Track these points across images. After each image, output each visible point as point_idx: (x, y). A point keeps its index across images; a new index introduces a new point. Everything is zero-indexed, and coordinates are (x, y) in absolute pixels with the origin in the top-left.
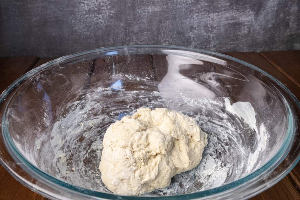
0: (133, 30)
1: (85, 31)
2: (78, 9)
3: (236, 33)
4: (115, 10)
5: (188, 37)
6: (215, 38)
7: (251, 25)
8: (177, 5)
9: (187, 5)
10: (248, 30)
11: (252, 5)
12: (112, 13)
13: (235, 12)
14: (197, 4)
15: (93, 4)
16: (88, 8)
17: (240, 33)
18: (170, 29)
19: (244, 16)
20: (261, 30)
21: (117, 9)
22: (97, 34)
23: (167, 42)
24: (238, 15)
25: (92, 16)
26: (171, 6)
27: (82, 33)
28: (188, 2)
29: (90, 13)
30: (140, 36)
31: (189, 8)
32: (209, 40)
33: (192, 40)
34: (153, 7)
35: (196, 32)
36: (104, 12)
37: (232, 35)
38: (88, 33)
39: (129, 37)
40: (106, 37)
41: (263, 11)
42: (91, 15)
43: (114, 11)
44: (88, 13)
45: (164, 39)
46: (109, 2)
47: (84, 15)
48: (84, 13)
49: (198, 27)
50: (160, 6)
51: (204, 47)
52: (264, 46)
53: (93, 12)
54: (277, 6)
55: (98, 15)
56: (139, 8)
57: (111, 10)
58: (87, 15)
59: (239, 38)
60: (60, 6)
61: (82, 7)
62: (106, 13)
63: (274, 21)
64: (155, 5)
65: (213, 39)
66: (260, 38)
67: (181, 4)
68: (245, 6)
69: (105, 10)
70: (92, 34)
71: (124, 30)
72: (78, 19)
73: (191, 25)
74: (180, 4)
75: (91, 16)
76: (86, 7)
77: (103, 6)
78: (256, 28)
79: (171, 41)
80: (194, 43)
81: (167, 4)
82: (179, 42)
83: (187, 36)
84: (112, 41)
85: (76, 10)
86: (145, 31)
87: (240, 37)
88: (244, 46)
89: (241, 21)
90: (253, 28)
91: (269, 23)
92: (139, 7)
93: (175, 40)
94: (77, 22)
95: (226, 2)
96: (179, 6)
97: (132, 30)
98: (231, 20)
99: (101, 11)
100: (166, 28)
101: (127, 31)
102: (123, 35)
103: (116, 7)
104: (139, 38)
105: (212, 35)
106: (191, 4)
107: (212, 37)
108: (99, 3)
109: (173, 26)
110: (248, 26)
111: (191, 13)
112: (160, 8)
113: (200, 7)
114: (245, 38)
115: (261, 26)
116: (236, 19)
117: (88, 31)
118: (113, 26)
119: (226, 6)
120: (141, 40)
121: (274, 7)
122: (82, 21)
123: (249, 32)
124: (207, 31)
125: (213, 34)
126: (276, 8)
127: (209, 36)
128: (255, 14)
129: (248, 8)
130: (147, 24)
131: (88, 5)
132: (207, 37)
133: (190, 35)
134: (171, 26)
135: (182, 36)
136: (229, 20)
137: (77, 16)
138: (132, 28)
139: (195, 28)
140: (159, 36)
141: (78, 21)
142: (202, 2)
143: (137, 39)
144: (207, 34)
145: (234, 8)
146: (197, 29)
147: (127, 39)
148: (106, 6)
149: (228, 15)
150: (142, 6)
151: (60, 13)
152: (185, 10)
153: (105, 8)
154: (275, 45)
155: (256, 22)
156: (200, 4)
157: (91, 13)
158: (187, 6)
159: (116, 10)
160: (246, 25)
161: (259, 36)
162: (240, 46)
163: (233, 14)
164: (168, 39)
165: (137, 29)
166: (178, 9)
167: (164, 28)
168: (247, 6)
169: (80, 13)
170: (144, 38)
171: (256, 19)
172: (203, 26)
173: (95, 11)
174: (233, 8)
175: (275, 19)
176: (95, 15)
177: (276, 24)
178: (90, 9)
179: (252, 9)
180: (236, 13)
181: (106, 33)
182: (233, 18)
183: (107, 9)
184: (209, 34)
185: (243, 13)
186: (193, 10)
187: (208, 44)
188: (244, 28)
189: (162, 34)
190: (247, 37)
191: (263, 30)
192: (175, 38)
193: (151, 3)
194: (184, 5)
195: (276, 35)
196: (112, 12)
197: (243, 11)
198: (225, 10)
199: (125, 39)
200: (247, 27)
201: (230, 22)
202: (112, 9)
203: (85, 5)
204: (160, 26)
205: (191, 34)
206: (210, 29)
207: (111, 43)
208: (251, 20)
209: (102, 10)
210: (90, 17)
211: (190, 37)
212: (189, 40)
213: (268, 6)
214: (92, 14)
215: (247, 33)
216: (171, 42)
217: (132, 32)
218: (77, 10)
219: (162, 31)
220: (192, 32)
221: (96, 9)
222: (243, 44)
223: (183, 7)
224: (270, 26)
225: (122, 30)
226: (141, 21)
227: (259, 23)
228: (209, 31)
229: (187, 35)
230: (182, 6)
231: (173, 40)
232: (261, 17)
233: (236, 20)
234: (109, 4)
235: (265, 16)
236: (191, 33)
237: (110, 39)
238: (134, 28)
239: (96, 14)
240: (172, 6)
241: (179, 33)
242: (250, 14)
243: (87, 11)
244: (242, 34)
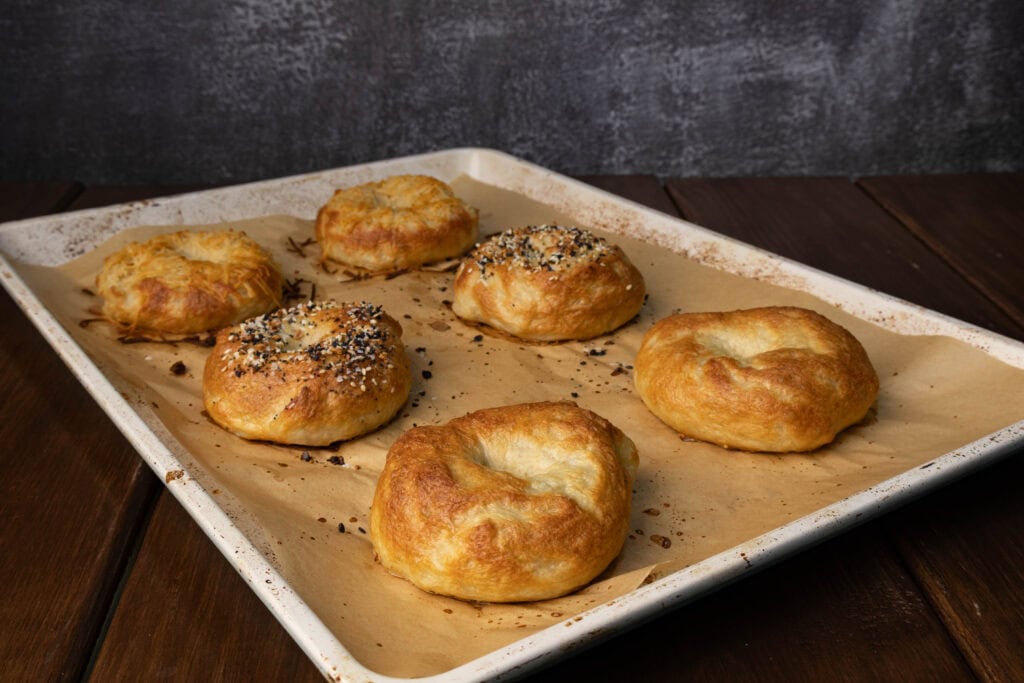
0: (412, 101)
1: (244, 101)
2: (225, 26)
3: (771, 119)
4: (349, 32)
5: (602, 129)
6: (697, 135)
7: (824, 89)
8: (563, 15)
9: (598, 18)
10: (815, 106)
11: (825, 21)
12: (340, 41)
13: (765, 45)
14: (635, 13)
15: (276, 9)
16: (256, 21)
17: (786, 118)
18: (538, 97)
19: (800, 59)
20: (860, 108)
21: (356, 28)
22: (285, 113)
23: (530, 143)
24: (778, 56)
25: (271, 49)
26: (543, 20)
27: (234, 109)
28: (601, 9)
29: (263, 40)
30: (433, 122)
31: (604, 29)
32: (679, 138)
33: (616, 137)
34: (481, 23)
35: (630, 111)
36: (312, 38)
37: (760, 124)
38: (255, 108)
39: (397, 125)
40: (316, 123)
41: (867, 41)
42: (267, 46)
43: (347, 35)
44: (258, 39)
45: (516, 133)
46: (330, 4)
47: (244, 44)
48: (245, 37)
49: (637, 92)
50: (505, 19)
51: (660, 163)
53: (273, 36)
54: (916, 27)
55: (290, 48)
56: (433, 27)
57: (338, 30)
58: (255, 47)
59: (784, 136)
60: (162, 13)
61: (240, 17)
62: (317, 39)
63: (908, 78)
64: (488, 17)
65: (691, 137)
66: (860, 138)
67: (576, 12)
68: (801, 25)
69: (314, 29)
70: (268, 109)
71: (381, 101)
72: (223, 58)
73: (612, 86)
74: (573, 15)
75: (267, 50)
76: (252, 17)
77: (309, 16)
78: (843, 103)
79: (541, 141)
80: (622, 149)
81: (531, 11)
82: (569, 144)
83: (600, 125)
84: (335, 136)
85: (217, 26)
86: (452, 105)
87: (788, 132)
88: (802, 166)
89: (790, 74)
90: (832, 102)
91: (889, 85)
92: (434, 21)
93: (556, 136)
94: (220, 70)
95: (735, 11)
96: (570, 22)
97: (407, 99)
98: (752, 70)
99: (303, 33)
100: (524, 95)
101: (390, 102)
102: (375, 115)
103: (353, 20)
104: (429, 127)
105: (686, 123)
106: (610, 14)
107: (687, 129)
108: (298, 5)
109: (549, 87)
110: (815, 94)
111: (612, 44)
112: (504, 26)
113: (643, 24)
114: (805, 136)
115: (861, 94)
116: (772, 67)
117: (254, 99)
118: (340, 85)
119: (735, 21)
120: (437, 136)
121: (905, 30)
122: (237, 64)
123: (819, 115)
124: (670, 108)
125: (691, 118)
126: (911, 34)
127: (676, 126)
128: (838, 54)
129: (811, 30)
130: (459, 82)
131: (257, 10)
132: (669, 129)
133: (610, 120)
134: (544, 88)
135: (581, 122)
136: (744, 72)
137: (220, 48)
138: (406, 94)
139: (627, 98)
140: (502, 122)
141: (221, 66)
142: (650, 8)
143: (424, 130)
144: (671, 120)
145: (764, 29)
146: (634, 99)
147: (390, 131)
148: (320, 14)
149: (741, 53)
150: (442, 18)
151: (163, 36)
152: (591, 33)
153: (317, 23)
154: (915, 163)
155: (843, 82)
156: (644, 14)
157: (267, 37)
158: (599, 22)
159: (353, 31)
160: (808, 90)
161: (855, 129)
162: (788, 162)
163: (759, 52)
164: (531, 135)
165: (427, 95)
166: (568, 30)
167: (517, 95)
168: (807, 23)
169: (229, 39)
170: (449, 127)
171: (841, 71)
172: (656, 91)
173: (282, 32)
174: (758, 31)
175: (909, 70)
176: (280, 45)
177: (915, 88)
178: (264, 26)
179: (827, 37)
180: (768, 49)
181: (318, 108)
182: (761, 65)
183: (323, 27)
184: (678, 119)
185: (793, 48)
186: (619, 35)
187: (672, 155)
188: (801, 102)
189: (513, 117)
190: (810, 131)
191: (870, 109)
192: (555, 131)
193: (473, 10)
194: (586, 16)
195: (917, 127)
196: (341, 36)
197: (794, 43)
198: (730, 36)
199: (383, 130)
200: (812, 98)
201: (751, 77)
202: (341, 26)
203: (247, 13)
204: (505, 87)
205: (615, 118)
206: (680, 102)
207: (331, 144)
208: (823, 73)
209: (307, 29)
210: (264, 54)
211: (608, 127)
212: (605, 140)
213: (884, 27)
214: (272, 43)
215: (811, 119)
216: (541, 145)
217: (407, 107)
218: (222, 28)
219: (512, 107)
220: (616, 110)
221: (284, 25)
222: (799, 157)
223: (584, 22)
224: (894, 94)
225: (373, 98)
226: (437, 71)
227: (855, 83)
228: (676, 107)
229: (600, 121)
230: (580, 22)
231: (548, 136)
232: (861, 64)
233: (772, 72)
234: (331, 11)
235: (875, 59)
236: (613, 114)
237: (330, 129)
238: (412, 93)
239: (284, 41)
240: (547, 20)
241: (571, 113)
242: (821, 52)
243: (254, 33)
244: (795, 120)
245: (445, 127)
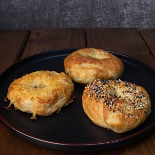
0: (68, 6)
1: (22, 6)
5: (121, 14)
6: (148, 16)
18: (104, 5)
22: (33, 9)
23: (101, 18)
27: (19, 8)
30: (75, 12)
32: (143, 17)
33: (125, 16)
35: (130, 9)
38: (25, 8)
39: (64, 12)
45: (98, 15)
51: (137, 23)
65: (146, 16)
70: (29, 8)
71: (60, 6)
73: (125, 2)
79: (104, 17)
80: (127, 19)
82: (112, 18)
83: (121, 13)
84: (47, 15)
86: (80, 7)
93: (109, 16)
97: (67, 5)
100: (100, 4)
101: (63, 6)
102: (58, 10)
104: (74, 13)
105: (145, 12)
107: (145, 14)
109: (107, 2)
117: (25, 5)
120: (76, 16)
124: (141, 8)
125: (146, 11)
127: (142, 13)
132: (140, 14)
133: (124, 11)
134: (105, 2)
135: (116, 12)
138: (67, 4)
139: (129, 5)
140: (94, 12)
143: (72, 14)
144: (141, 11)
146: (131, 5)
147: (62, 14)
164: (102, 15)
165: (72, 4)
167: (98, 4)
170: (79, 13)
172: (137, 3)
181: (42, 8)
184: (143, 11)
187: (141, 21)
189: (97, 10)
192: (108, 14)
199: (60, 14)
204: (95, 2)
205: (125, 11)
206: (144, 6)
211: (123, 13)
212: (122, 17)
216: (104, 18)
217: (67, 7)
219: (96, 7)
220: (126, 9)
225: (58, 5)
228: (142, 8)
229: (121, 12)
231: (106, 16)
236: (125, 10)
237: (46, 14)
238: (69, 3)
241: (113, 9)
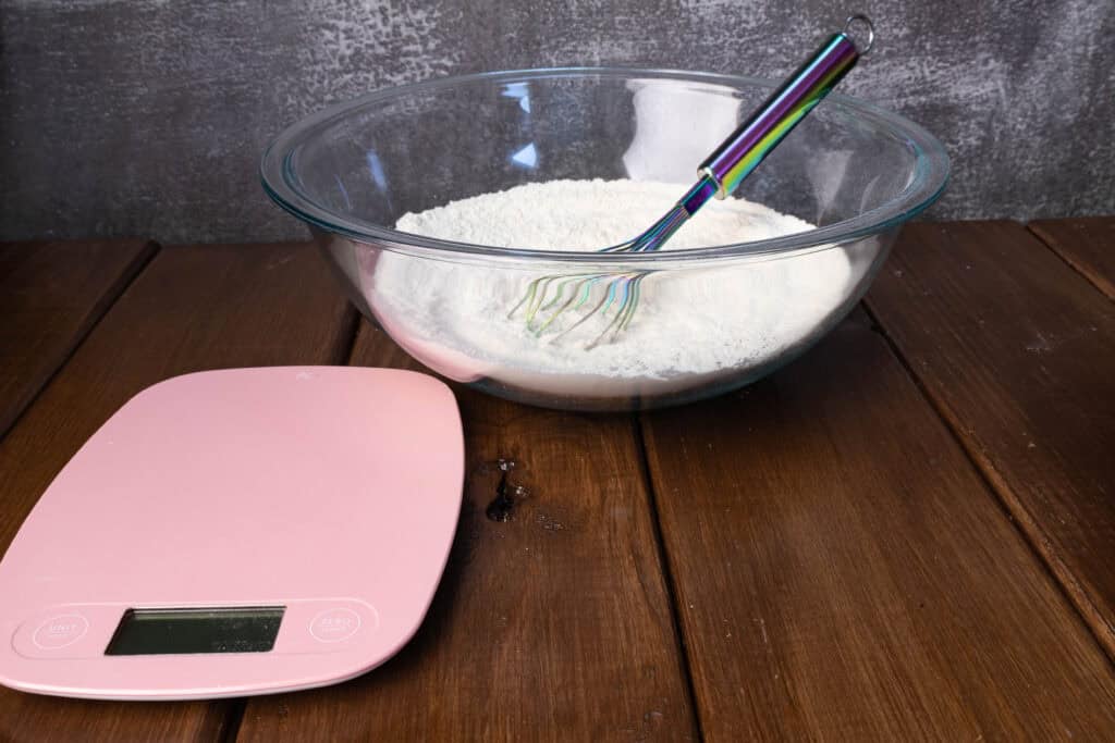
2: (313, 53)
4: (455, 55)
7: (993, 113)
8: (700, 33)
9: (740, 37)
10: (982, 133)
11: (998, 36)
12: (446, 68)
13: (929, 66)
14: (783, 30)
15: (371, 32)
16: (349, 47)
19: (967, 79)
20: (1031, 133)
21: (463, 52)
24: (943, 76)
25: (367, 79)
26: (677, 39)
28: (744, 25)
29: (358, 69)
31: (748, 48)
34: (606, 44)
36: (414, 65)
40: (426, 161)
41: (1044, 57)
42: (362, 75)
43: (455, 61)
44: (352, 67)
46: (433, 25)
47: (335, 73)
48: (337, 66)
50: (635, 39)
52: (1044, 198)
53: (369, 64)
54: (1098, 40)
55: (388, 77)
56: (553, 49)
57: (443, 55)
58: (348, 77)
60: (238, 40)
61: (330, 42)
62: (420, 66)
63: (1086, 99)
64: (615, 37)
66: (1031, 167)
67: (716, 29)
68: (971, 40)
69: (416, 54)
72: (312, 91)
74: (712, 34)
75: (361, 80)
76: (343, 43)
77: (409, 40)
78: (1013, 128)
81: (664, 30)
85: (303, 54)
88: (966, 199)
89: (957, 97)
90: (1002, 127)
91: (1063, 108)
92: (553, 42)
94: (308, 103)
95: (896, 25)
96: (709, 41)
98: (913, 93)
99: (402, 60)
103: (460, 44)
106: (754, 31)
108: (396, 27)
110: (980, 119)
111: (757, 66)
112: (633, 47)
113: (791, 43)
114: (970, 166)
115: (1034, 117)
116: (935, 89)
118: (451, 116)
119: (896, 37)
121: (1086, 44)
122: (329, 97)
123: (986, 142)
126: (1091, 49)
128: (1010, 73)
129: (981, 45)
130: (583, 112)
131: (348, 33)
136: (906, 96)
137: (308, 79)
141: (309, 98)
142: (800, 24)
145: (928, 46)
148: (422, 37)
149: (901, 74)
150: (563, 39)
151: (242, 65)
152: (733, 53)
153: (420, 48)
154: (1087, 193)
155: (1015, 104)
156: (793, 31)
157: (362, 65)
158: (741, 41)
159: (460, 56)
160: (975, 114)
161: (1024, 157)
162: (950, 195)
163: (922, 72)
166: (706, 51)
168: (977, 38)
169: (319, 68)
171: (1012, 92)
173: (378, 59)
174: (922, 47)
175: (1088, 89)
176: (377, 74)
177: (1092, 109)
178: (358, 52)
179: (1000, 53)
180: (933, 68)
182: (925, 87)
183: (426, 52)
185: (961, 67)
186: (765, 55)
188: (967, 127)
190: (976, 161)
191: (1043, 134)
193: (597, 28)
194: (727, 34)
195: (1092, 153)
196: (446, 61)
197: (962, 61)
198: (890, 55)
200: (979, 123)
201: (912, 101)
202: (446, 50)
203: (337, 37)
207: (443, 183)
208: (991, 95)
209: (407, 54)
210: (359, 84)
213: (1063, 41)
214: (368, 72)
215: (977, 148)
218: (309, 55)
221: (381, 50)
222: (963, 189)
223: (725, 41)
224: (1069, 117)
226: (560, 99)
227: (1026, 105)
230: (720, 41)
232: (1034, 84)
233: (935, 95)
234: (433, 32)
235: (1051, 77)
239: (381, 70)
240: (682, 40)
242: (992, 71)
243: (347, 60)
244: (959, 148)
245: (569, 163)
